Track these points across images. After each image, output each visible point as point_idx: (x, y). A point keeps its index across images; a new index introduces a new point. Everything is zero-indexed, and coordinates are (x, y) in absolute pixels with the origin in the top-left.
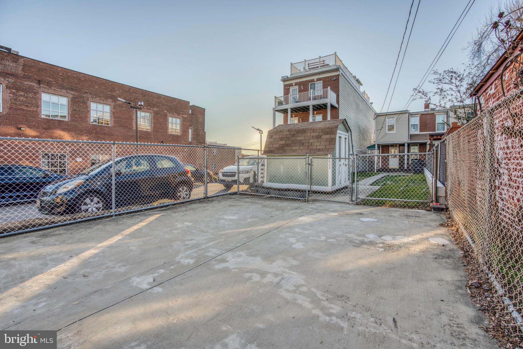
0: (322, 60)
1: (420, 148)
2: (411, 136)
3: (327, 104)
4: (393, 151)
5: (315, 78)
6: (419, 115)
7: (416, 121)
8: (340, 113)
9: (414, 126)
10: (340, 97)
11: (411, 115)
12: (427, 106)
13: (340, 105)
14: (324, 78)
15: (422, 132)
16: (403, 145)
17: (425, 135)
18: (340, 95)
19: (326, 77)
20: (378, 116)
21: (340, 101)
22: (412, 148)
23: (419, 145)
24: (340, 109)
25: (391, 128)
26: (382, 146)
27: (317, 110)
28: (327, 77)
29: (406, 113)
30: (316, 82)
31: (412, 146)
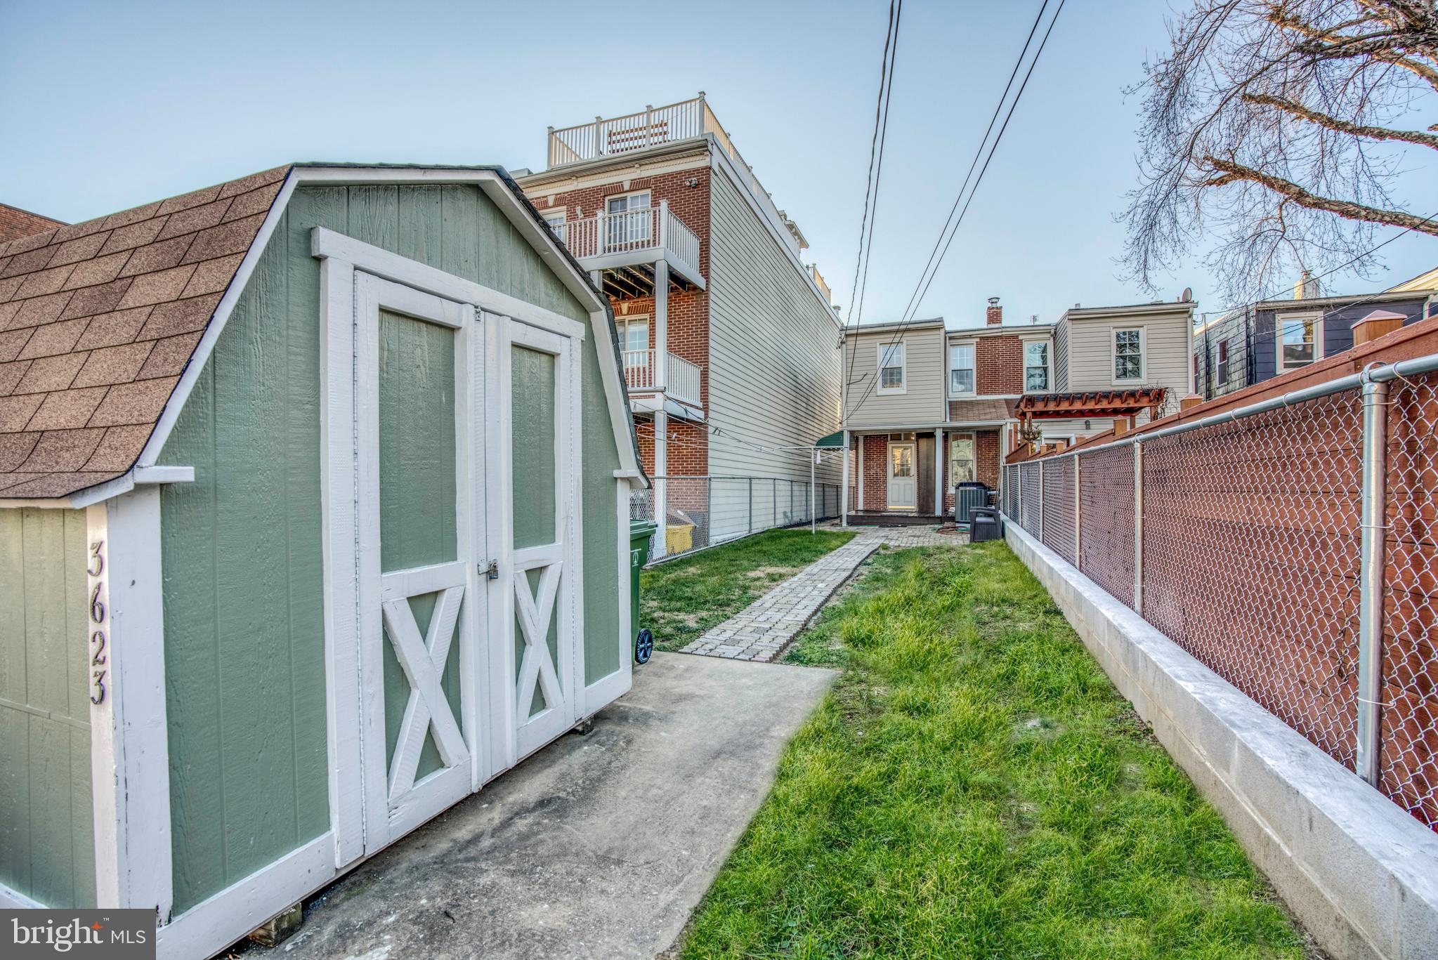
0: (655, 118)
1: (979, 446)
2: (954, 407)
3: (653, 265)
4: (898, 454)
5: (626, 177)
6: (974, 341)
7: (965, 357)
8: (712, 312)
9: (961, 374)
10: (712, 250)
11: (953, 338)
12: (994, 315)
13: (712, 281)
14: (657, 179)
15: (985, 393)
16: (930, 435)
17: (994, 405)
18: (712, 242)
19: (663, 176)
20: (851, 335)
21: (712, 265)
22: (954, 443)
23: (974, 437)
24: (712, 297)
25: (892, 376)
26: (866, 437)
27: (629, 298)
28: (669, 175)
29: (938, 328)
30: (629, 195)
31: (956, 438)
